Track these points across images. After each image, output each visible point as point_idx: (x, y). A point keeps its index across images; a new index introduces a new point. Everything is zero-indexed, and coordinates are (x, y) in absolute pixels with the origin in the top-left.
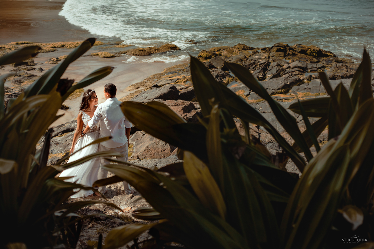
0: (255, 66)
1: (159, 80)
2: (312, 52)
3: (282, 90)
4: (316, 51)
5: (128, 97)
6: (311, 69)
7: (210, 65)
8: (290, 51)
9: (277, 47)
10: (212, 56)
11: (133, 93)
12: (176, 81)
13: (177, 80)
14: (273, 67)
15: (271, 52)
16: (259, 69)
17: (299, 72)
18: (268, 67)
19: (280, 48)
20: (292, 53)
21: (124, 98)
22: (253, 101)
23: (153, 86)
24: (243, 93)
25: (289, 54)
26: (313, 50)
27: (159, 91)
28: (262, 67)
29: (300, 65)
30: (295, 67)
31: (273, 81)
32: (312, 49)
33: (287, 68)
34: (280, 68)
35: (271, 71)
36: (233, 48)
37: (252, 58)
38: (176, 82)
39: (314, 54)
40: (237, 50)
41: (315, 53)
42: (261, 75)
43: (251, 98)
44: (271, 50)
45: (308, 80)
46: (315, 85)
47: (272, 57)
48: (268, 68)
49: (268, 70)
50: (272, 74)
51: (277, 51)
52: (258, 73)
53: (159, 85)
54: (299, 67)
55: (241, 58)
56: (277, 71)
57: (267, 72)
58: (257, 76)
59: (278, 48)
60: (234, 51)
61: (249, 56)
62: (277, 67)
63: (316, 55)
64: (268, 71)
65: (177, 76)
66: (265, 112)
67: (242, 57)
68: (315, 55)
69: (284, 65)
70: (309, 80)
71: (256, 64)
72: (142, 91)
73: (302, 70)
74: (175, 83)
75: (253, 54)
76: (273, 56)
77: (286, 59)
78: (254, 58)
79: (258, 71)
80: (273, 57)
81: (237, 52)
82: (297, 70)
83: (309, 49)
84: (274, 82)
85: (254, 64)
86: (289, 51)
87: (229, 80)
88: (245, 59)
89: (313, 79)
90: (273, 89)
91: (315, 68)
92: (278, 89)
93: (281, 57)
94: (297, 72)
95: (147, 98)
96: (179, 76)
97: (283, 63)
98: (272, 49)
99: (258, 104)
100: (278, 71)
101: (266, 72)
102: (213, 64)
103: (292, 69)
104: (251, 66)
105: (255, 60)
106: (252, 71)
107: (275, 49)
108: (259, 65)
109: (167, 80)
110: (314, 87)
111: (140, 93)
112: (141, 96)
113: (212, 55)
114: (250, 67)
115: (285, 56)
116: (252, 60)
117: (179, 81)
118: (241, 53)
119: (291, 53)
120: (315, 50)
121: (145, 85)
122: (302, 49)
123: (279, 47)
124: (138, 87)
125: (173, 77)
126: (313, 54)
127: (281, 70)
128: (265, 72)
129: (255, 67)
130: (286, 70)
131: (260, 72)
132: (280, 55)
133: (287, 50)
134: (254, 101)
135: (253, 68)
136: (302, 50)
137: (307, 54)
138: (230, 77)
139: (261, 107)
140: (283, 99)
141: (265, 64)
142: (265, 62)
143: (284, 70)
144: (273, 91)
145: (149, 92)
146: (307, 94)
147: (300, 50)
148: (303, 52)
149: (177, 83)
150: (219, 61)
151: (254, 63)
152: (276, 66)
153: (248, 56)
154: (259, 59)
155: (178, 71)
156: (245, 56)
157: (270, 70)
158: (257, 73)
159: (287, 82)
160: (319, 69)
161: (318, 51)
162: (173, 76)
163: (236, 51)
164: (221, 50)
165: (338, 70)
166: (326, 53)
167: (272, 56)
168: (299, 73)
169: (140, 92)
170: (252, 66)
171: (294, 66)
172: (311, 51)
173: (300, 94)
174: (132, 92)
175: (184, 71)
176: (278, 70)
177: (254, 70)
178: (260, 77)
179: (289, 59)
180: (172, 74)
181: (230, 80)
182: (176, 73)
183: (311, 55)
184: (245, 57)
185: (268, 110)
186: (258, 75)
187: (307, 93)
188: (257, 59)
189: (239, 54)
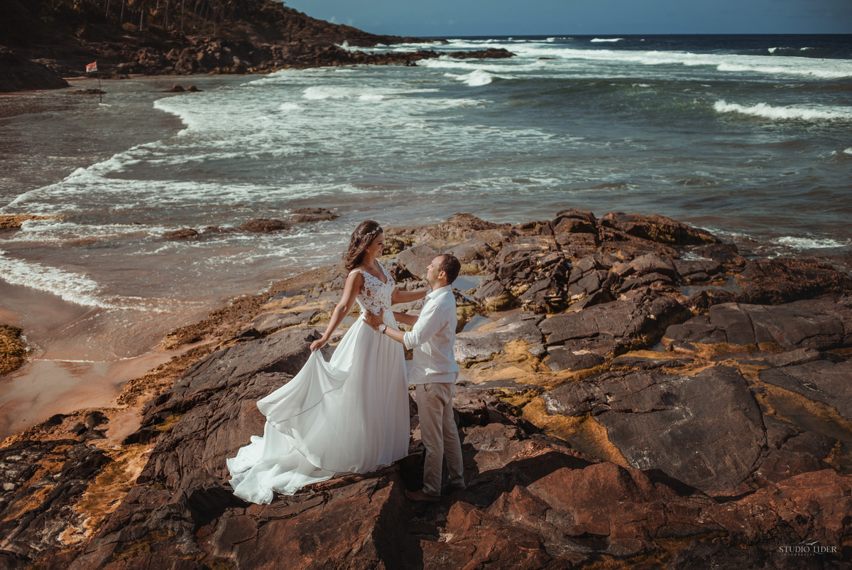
0: (531, 271)
1: (256, 314)
2: (661, 233)
3: (641, 338)
4: (671, 228)
5: (168, 370)
6: (693, 276)
7: (398, 269)
8: (605, 229)
9: (572, 220)
10: (390, 247)
11: (183, 356)
12: (311, 318)
13: (316, 313)
14: (583, 273)
15: (556, 233)
16: (545, 278)
17: (663, 284)
18: (567, 272)
19: (580, 220)
20: (614, 233)
21: (155, 373)
22: (569, 374)
23: (245, 334)
24: (527, 350)
25: (607, 237)
26: (664, 228)
27: (271, 349)
28: (553, 273)
29: (659, 264)
30: (649, 270)
31: (605, 312)
32: (661, 223)
33: (626, 274)
34: (607, 274)
35: (580, 282)
36: (446, 226)
37: (513, 250)
38: (312, 321)
39: (669, 237)
40: (458, 231)
41: (669, 233)
42: (555, 295)
43: (555, 364)
44: (555, 228)
45: (699, 305)
46: (735, 321)
47: (564, 245)
48: (569, 274)
49: (571, 280)
50: (585, 290)
51: (574, 230)
52: (544, 289)
53: (260, 329)
54: (660, 271)
55: (477, 249)
56: (601, 282)
57: (568, 288)
58: (545, 298)
59: (574, 223)
60: (450, 234)
61: (497, 244)
62: (595, 271)
63: (673, 239)
64: (571, 283)
65: (308, 304)
66: (631, 411)
67: (480, 249)
68: (669, 239)
69: (612, 267)
70: (701, 306)
71: (533, 263)
72: (210, 351)
73: (671, 280)
74: (311, 324)
75: (507, 240)
76: (569, 243)
77: (603, 250)
78: (518, 249)
79: (545, 283)
80: (570, 246)
81: (458, 235)
82: (658, 280)
83: (653, 225)
84: (607, 314)
85: (529, 265)
86: (602, 229)
87: (464, 310)
88: (489, 254)
89: (713, 304)
90: (616, 337)
91: (700, 271)
92: (631, 336)
93: (589, 244)
94: (659, 285)
95: (236, 373)
96: (315, 303)
97: (606, 261)
98: (558, 225)
99: (596, 385)
100: (604, 283)
101: (566, 285)
102: (409, 267)
103: (641, 275)
104: (518, 271)
105: (524, 253)
106: (524, 283)
107: (567, 224)
108: (543, 267)
109: (282, 316)
110: (733, 324)
111: (205, 355)
112: (213, 366)
113: (389, 244)
114: (515, 274)
115: (598, 243)
116: (513, 253)
117: (322, 316)
118: (472, 237)
119: (612, 235)
120: (669, 226)
121: (215, 331)
122: (634, 223)
123: (577, 220)
124: (194, 337)
125: (295, 305)
126: (665, 237)
127: (611, 278)
128: (564, 286)
129: (530, 273)
130: (623, 281)
131: (549, 287)
132: (585, 239)
133: (597, 227)
134: (574, 374)
135: (527, 276)
136: (635, 226)
137: (649, 238)
138: (467, 303)
139: (608, 394)
140: (661, 366)
141: (559, 264)
142: (558, 260)
143: (616, 279)
144: (618, 340)
145: (237, 352)
146: (723, 348)
147: (631, 225)
148: (639, 231)
149: (315, 322)
150: (423, 259)
151: (527, 263)
152: (592, 268)
153: (493, 246)
154: (535, 251)
155: (306, 290)
156: (486, 244)
157: (576, 281)
158: (540, 290)
159: (649, 314)
160: (713, 275)
161: (676, 229)
162: (293, 302)
163: (454, 233)
164: (404, 231)
165: (766, 276)
166: (696, 235)
167: (564, 243)
168: (664, 287)
169: (204, 352)
170: (521, 270)
171: (644, 267)
172: (658, 228)
173: (702, 350)
174: (179, 353)
175: (325, 289)
176: (604, 280)
177: (528, 282)
178: (552, 300)
179: (612, 249)
180: (290, 299)
181: (468, 313)
182: (301, 293)
183: (662, 241)
184: (489, 249)
185: (637, 402)
186: (547, 294)
187: (721, 344)
188: (528, 252)
189: (466, 240)
